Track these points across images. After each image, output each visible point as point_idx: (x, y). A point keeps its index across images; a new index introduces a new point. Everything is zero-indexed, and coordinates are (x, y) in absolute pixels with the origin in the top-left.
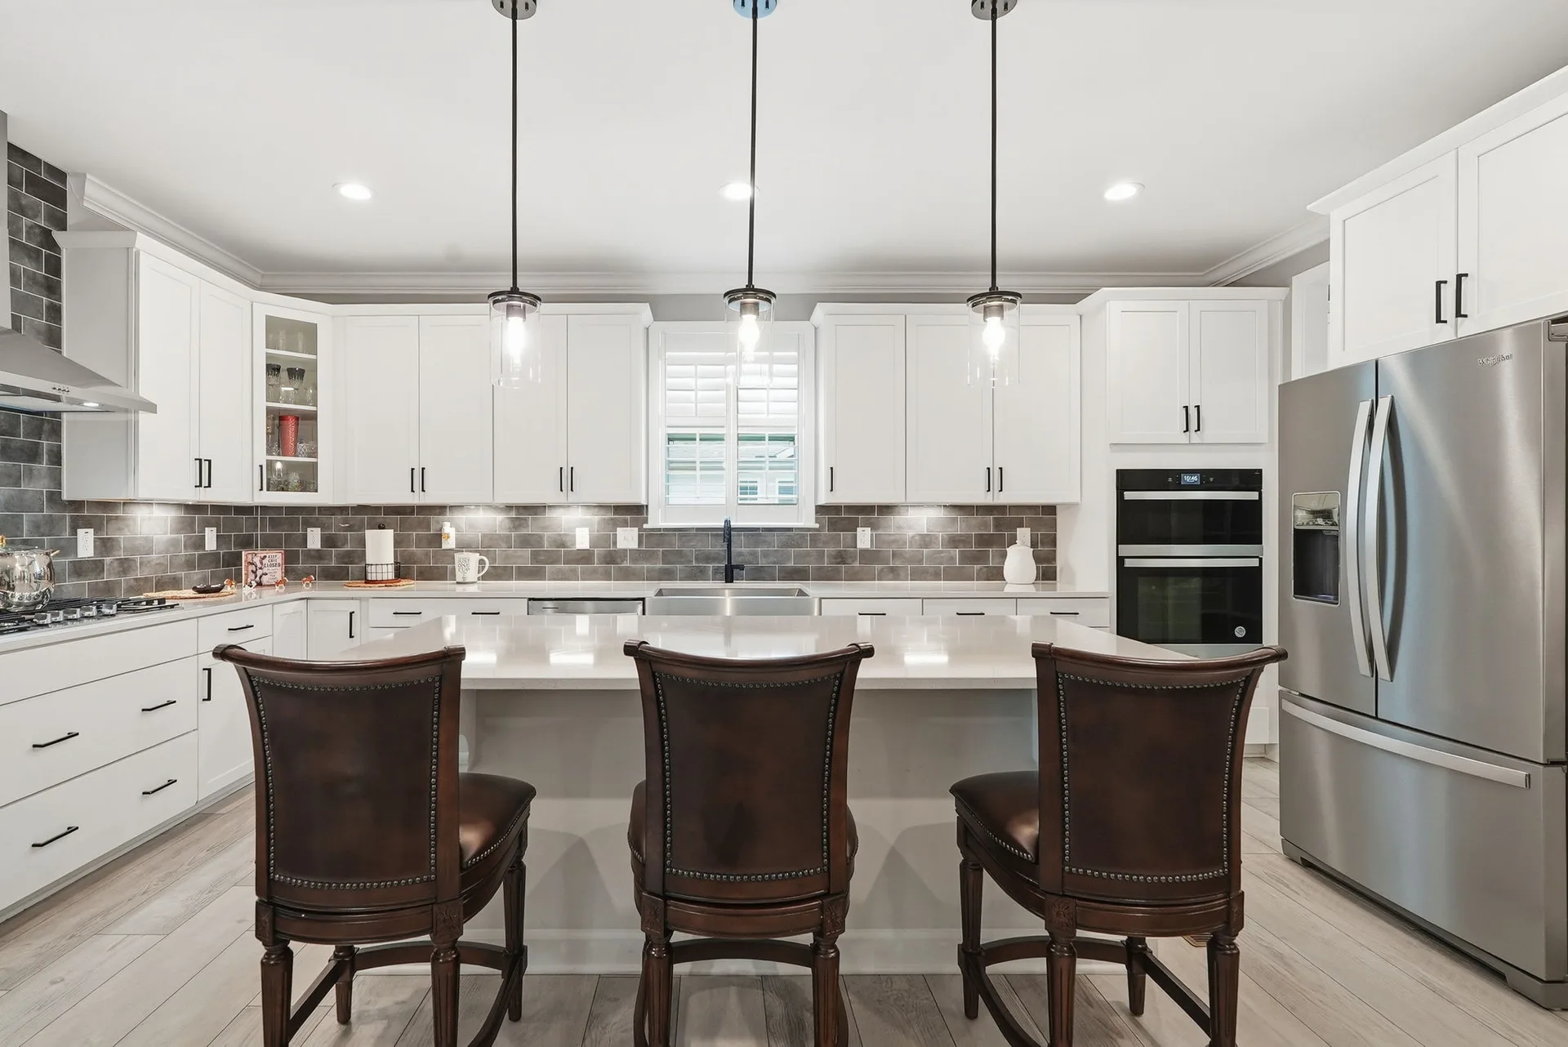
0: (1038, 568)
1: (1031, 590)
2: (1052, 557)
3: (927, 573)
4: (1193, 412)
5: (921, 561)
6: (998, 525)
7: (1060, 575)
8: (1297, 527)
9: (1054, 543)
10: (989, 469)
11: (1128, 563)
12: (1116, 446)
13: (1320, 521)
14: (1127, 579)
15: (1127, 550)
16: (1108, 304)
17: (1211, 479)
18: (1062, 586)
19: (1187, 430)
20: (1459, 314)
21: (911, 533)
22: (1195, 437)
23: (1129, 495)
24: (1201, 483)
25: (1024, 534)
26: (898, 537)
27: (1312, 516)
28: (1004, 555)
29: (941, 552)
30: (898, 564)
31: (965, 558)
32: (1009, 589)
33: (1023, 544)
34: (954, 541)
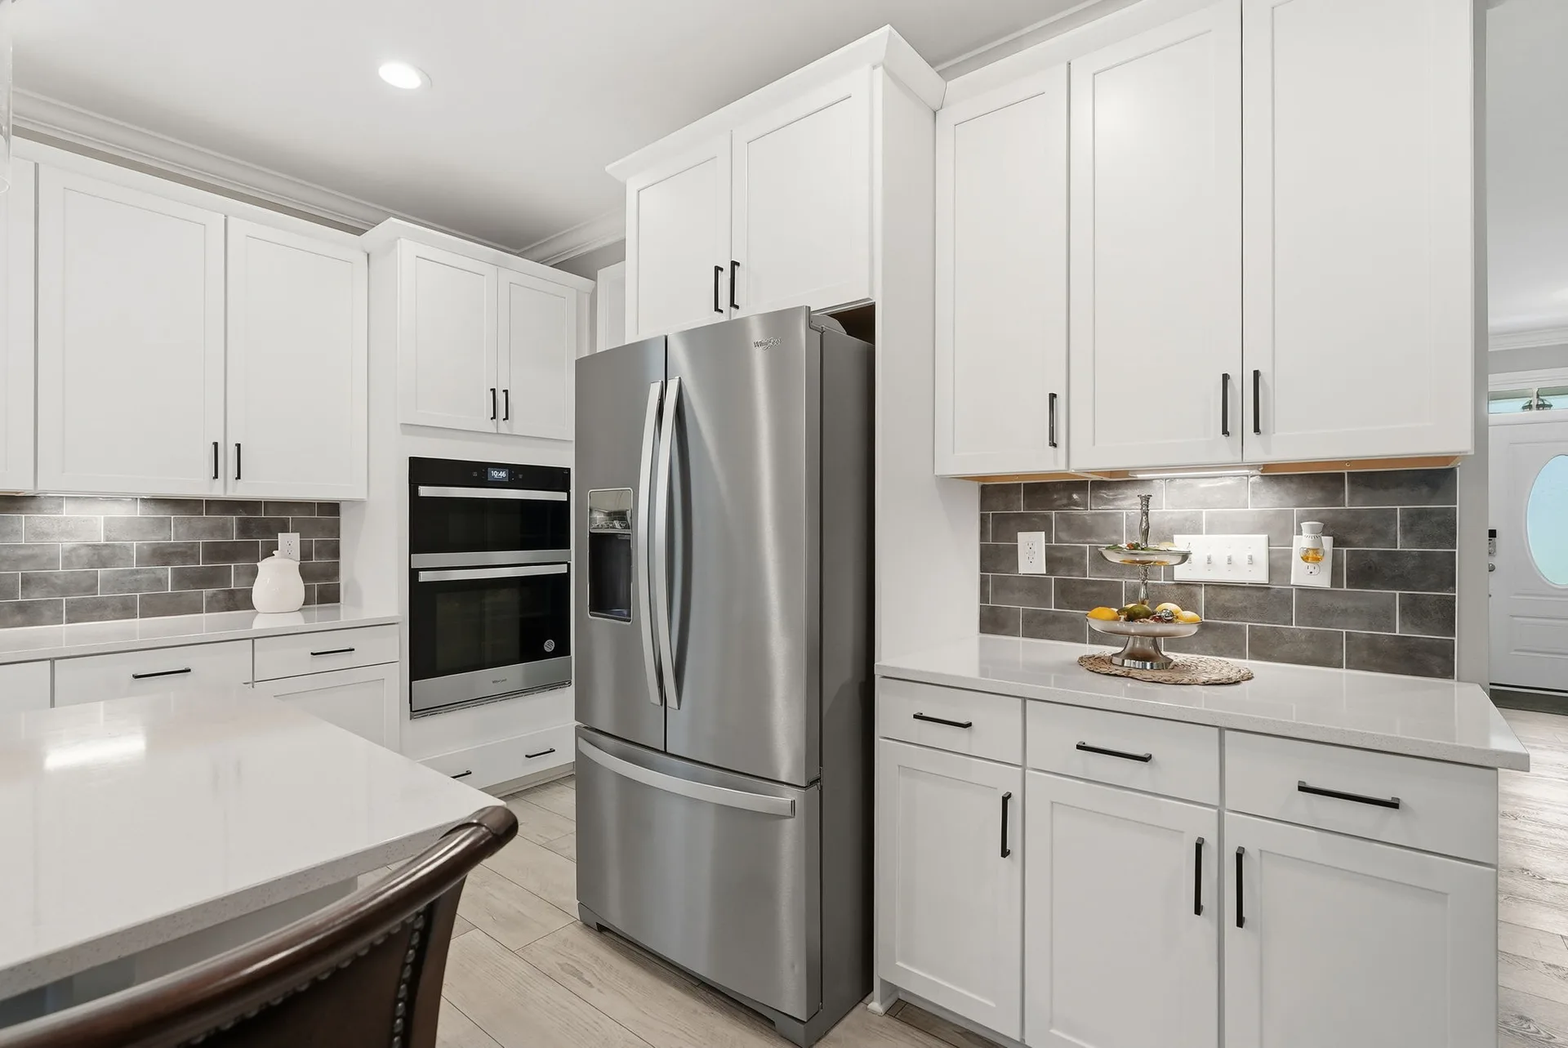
0: (307, 589)
1: (297, 621)
2: (334, 572)
3: (106, 607)
4: (501, 397)
5: (92, 588)
6: (245, 528)
7: (345, 595)
8: (593, 531)
9: (335, 552)
10: (216, 444)
11: (424, 577)
12: (409, 428)
13: (617, 524)
14: (423, 597)
15: (423, 560)
16: (398, 241)
17: (521, 476)
18: (347, 613)
19: (494, 417)
20: (732, 304)
21: (67, 543)
22: (504, 427)
23: (425, 491)
24: (509, 478)
25: (289, 542)
26: (37, 551)
27: (608, 518)
28: (254, 573)
29: (137, 571)
30: (36, 596)
31: (181, 579)
32: (260, 624)
33: (288, 556)
34: (162, 555)
